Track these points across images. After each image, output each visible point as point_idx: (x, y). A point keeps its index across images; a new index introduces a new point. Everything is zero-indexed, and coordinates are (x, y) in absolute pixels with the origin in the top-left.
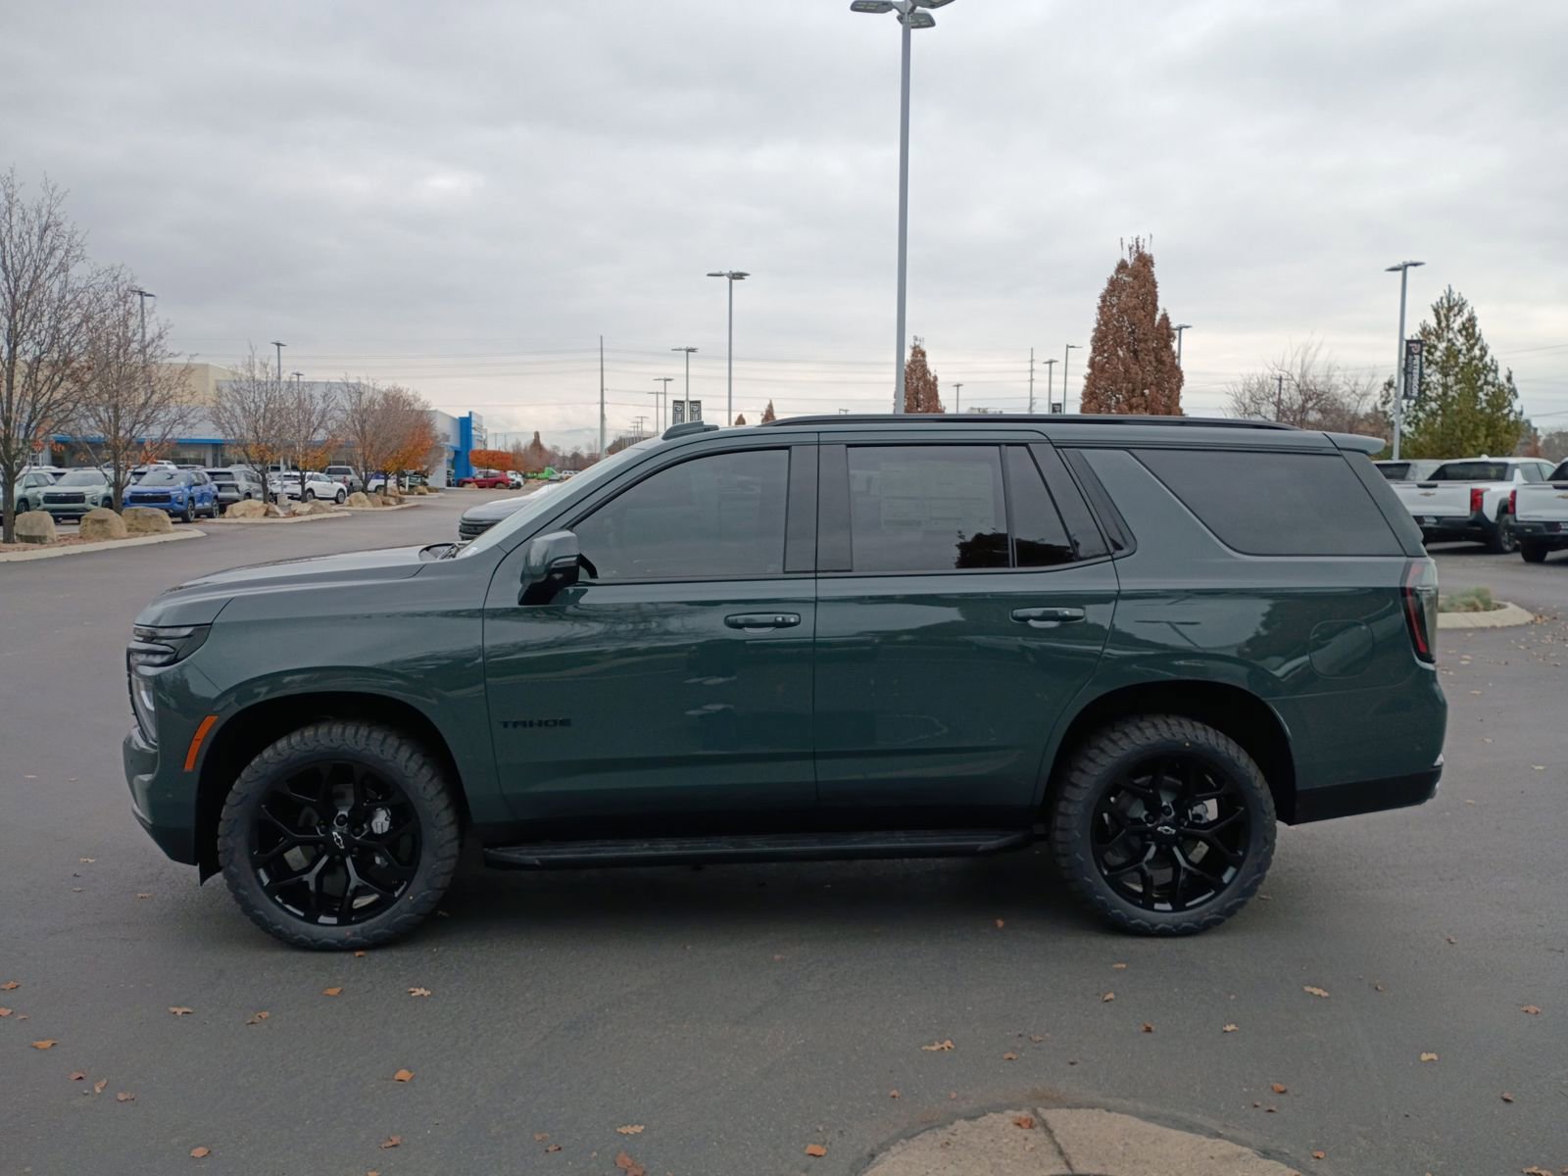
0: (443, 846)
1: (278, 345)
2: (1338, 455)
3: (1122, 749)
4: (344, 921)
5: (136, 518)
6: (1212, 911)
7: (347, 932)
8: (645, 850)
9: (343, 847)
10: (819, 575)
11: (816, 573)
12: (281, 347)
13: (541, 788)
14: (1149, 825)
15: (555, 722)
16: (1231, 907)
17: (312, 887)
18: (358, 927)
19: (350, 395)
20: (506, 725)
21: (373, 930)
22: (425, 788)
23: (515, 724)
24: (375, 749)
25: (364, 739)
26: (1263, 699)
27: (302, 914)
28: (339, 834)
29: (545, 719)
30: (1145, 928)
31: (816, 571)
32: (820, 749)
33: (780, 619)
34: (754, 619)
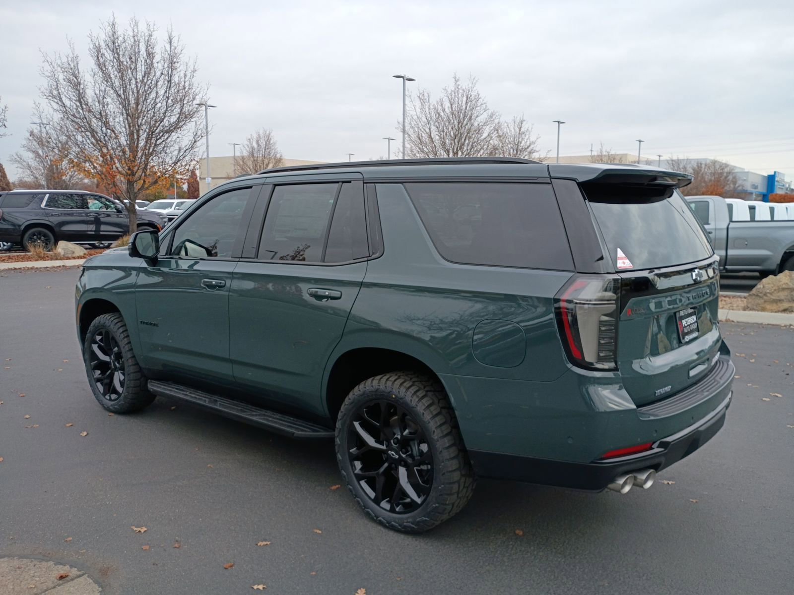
1: (640, 141)
2: (549, 183)
6: (409, 520)
7: (110, 404)
9: (113, 367)
11: (240, 259)
15: (154, 324)
16: (419, 521)
18: (113, 403)
20: (141, 323)
21: (115, 405)
23: (144, 323)
26: (437, 373)
27: (102, 392)
28: (112, 362)
29: (151, 322)
32: (233, 357)
33: (216, 283)
34: (212, 282)
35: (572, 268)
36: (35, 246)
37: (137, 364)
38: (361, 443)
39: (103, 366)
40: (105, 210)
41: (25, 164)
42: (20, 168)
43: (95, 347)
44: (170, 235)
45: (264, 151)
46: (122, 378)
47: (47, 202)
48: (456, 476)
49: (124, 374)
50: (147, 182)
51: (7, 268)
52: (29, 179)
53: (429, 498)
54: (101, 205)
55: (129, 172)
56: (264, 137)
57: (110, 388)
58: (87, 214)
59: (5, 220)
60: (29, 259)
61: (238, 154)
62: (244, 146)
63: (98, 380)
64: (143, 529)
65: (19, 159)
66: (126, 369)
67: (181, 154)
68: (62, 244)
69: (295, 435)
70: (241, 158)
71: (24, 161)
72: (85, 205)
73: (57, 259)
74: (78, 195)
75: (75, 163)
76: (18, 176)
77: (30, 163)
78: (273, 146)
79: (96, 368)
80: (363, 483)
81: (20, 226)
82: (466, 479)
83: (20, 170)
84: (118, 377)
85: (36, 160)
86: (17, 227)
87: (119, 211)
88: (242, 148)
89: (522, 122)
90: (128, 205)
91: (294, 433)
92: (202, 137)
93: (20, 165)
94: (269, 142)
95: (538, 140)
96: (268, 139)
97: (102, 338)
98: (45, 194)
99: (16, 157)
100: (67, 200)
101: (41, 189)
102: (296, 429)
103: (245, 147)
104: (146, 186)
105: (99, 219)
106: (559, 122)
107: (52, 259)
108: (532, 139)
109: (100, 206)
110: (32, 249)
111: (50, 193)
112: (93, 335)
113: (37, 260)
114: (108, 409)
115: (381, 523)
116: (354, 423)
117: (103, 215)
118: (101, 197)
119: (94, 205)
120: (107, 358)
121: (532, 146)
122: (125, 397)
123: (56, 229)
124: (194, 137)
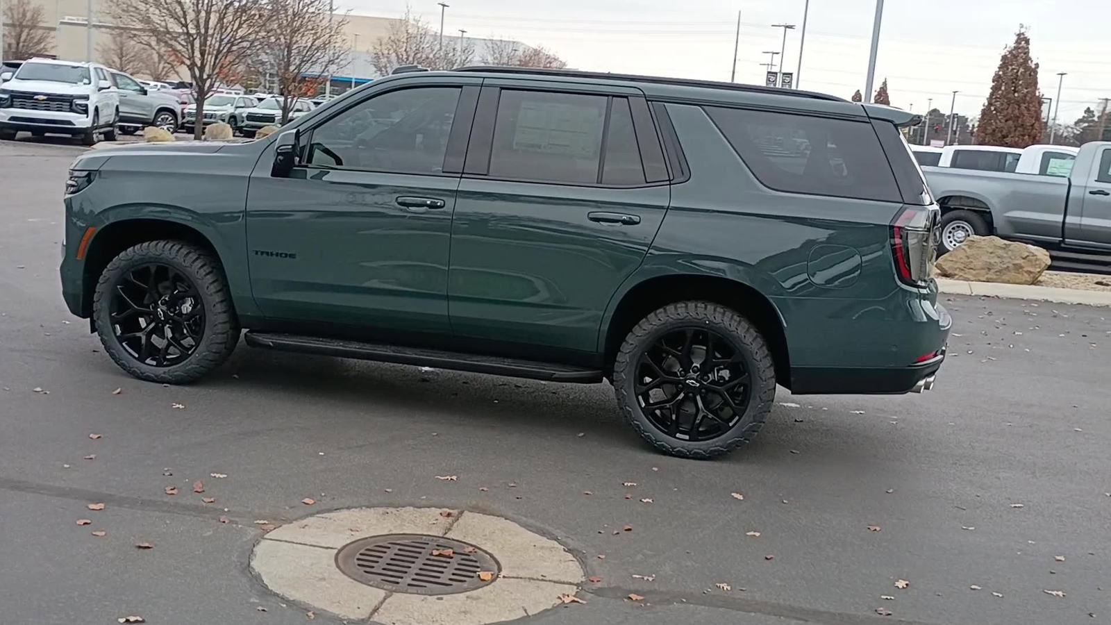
0: (216, 325)
2: (868, 122)
3: (659, 320)
4: (159, 365)
6: (717, 444)
7: (161, 371)
8: (340, 346)
9: (163, 319)
10: (463, 176)
11: (462, 175)
12: (445, 8)
13: (275, 296)
14: (681, 378)
15: (286, 255)
16: (730, 443)
17: (143, 341)
18: (166, 369)
19: (493, 51)
20: (257, 253)
21: (176, 371)
22: (208, 287)
23: (262, 253)
24: (180, 259)
25: (175, 251)
26: (766, 296)
27: (137, 356)
28: (162, 310)
29: (280, 252)
30: (668, 449)
31: (463, 173)
33: (432, 202)
34: (426, 202)
35: (901, 201)
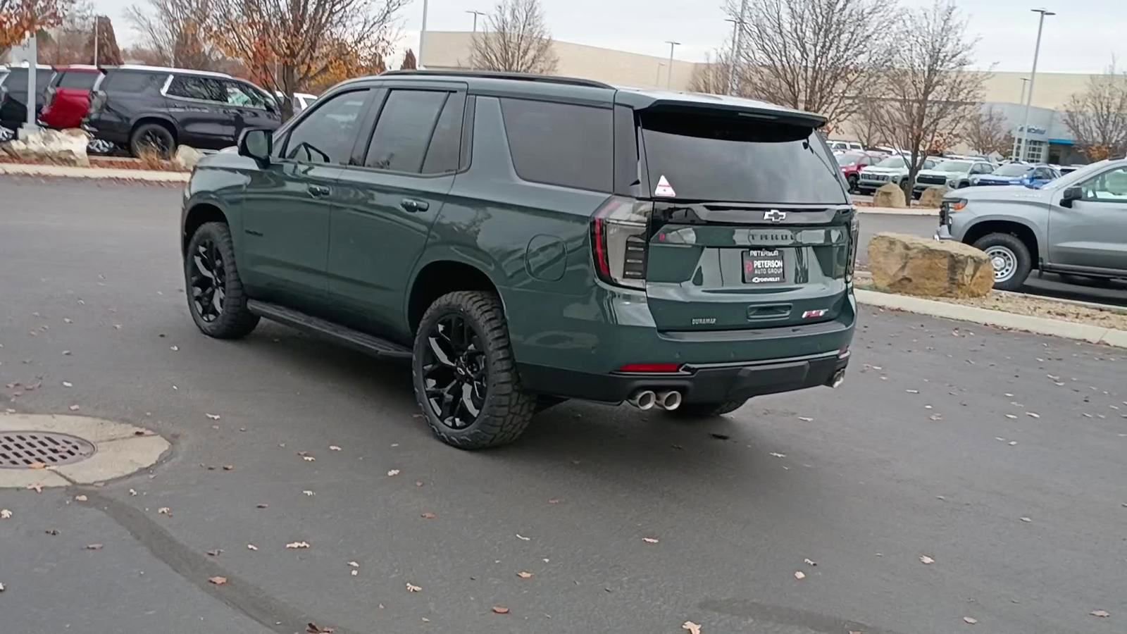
5: (934, 196)
15: (259, 234)
29: (256, 232)
32: (330, 271)
36: (146, 152)
37: (239, 280)
38: (435, 359)
39: (204, 283)
40: (251, 106)
41: (145, 23)
42: (137, 29)
43: (198, 260)
44: (286, 135)
45: (522, 27)
46: (222, 295)
47: (170, 87)
48: (507, 388)
49: (224, 292)
50: (313, 69)
51: (107, 177)
52: (148, 47)
53: (483, 411)
54: (246, 98)
55: (288, 52)
56: (526, 4)
57: (209, 309)
58: (226, 109)
59: (110, 108)
60: (137, 167)
61: (479, 29)
62: (490, 17)
63: (198, 299)
64: (216, 417)
65: (136, 15)
66: (227, 285)
67: (367, 29)
68: (184, 150)
69: (379, 353)
70: (483, 36)
71: (144, 19)
72: (223, 96)
73: (174, 171)
74: (215, 80)
75: (212, 33)
76: (133, 42)
77: (152, 23)
78: (538, 20)
79: (196, 284)
80: (432, 400)
81: (128, 119)
82: (519, 395)
83: (137, 33)
84: (219, 295)
85: (162, 18)
86: (125, 121)
87: (269, 109)
88: (488, 21)
89: (950, 11)
90: (283, 101)
91: (377, 351)
92: (399, 5)
93: (137, 25)
94: (533, 13)
95: (977, 43)
96: (531, 8)
97: (206, 251)
98: (167, 74)
99: (132, 11)
100: (199, 87)
101: (166, 66)
102: (381, 348)
103: (491, 20)
104: (311, 74)
105: (242, 119)
106: (1042, 12)
107: (167, 170)
108: (966, 41)
109: (246, 100)
110: (142, 154)
111: (175, 74)
112: (197, 246)
113: (147, 169)
114: (204, 332)
115: (442, 440)
116: (430, 339)
117: (248, 114)
118: (248, 86)
119: (237, 98)
120: (208, 274)
121: (965, 53)
122: (224, 318)
123: (179, 129)
124: (388, 5)
